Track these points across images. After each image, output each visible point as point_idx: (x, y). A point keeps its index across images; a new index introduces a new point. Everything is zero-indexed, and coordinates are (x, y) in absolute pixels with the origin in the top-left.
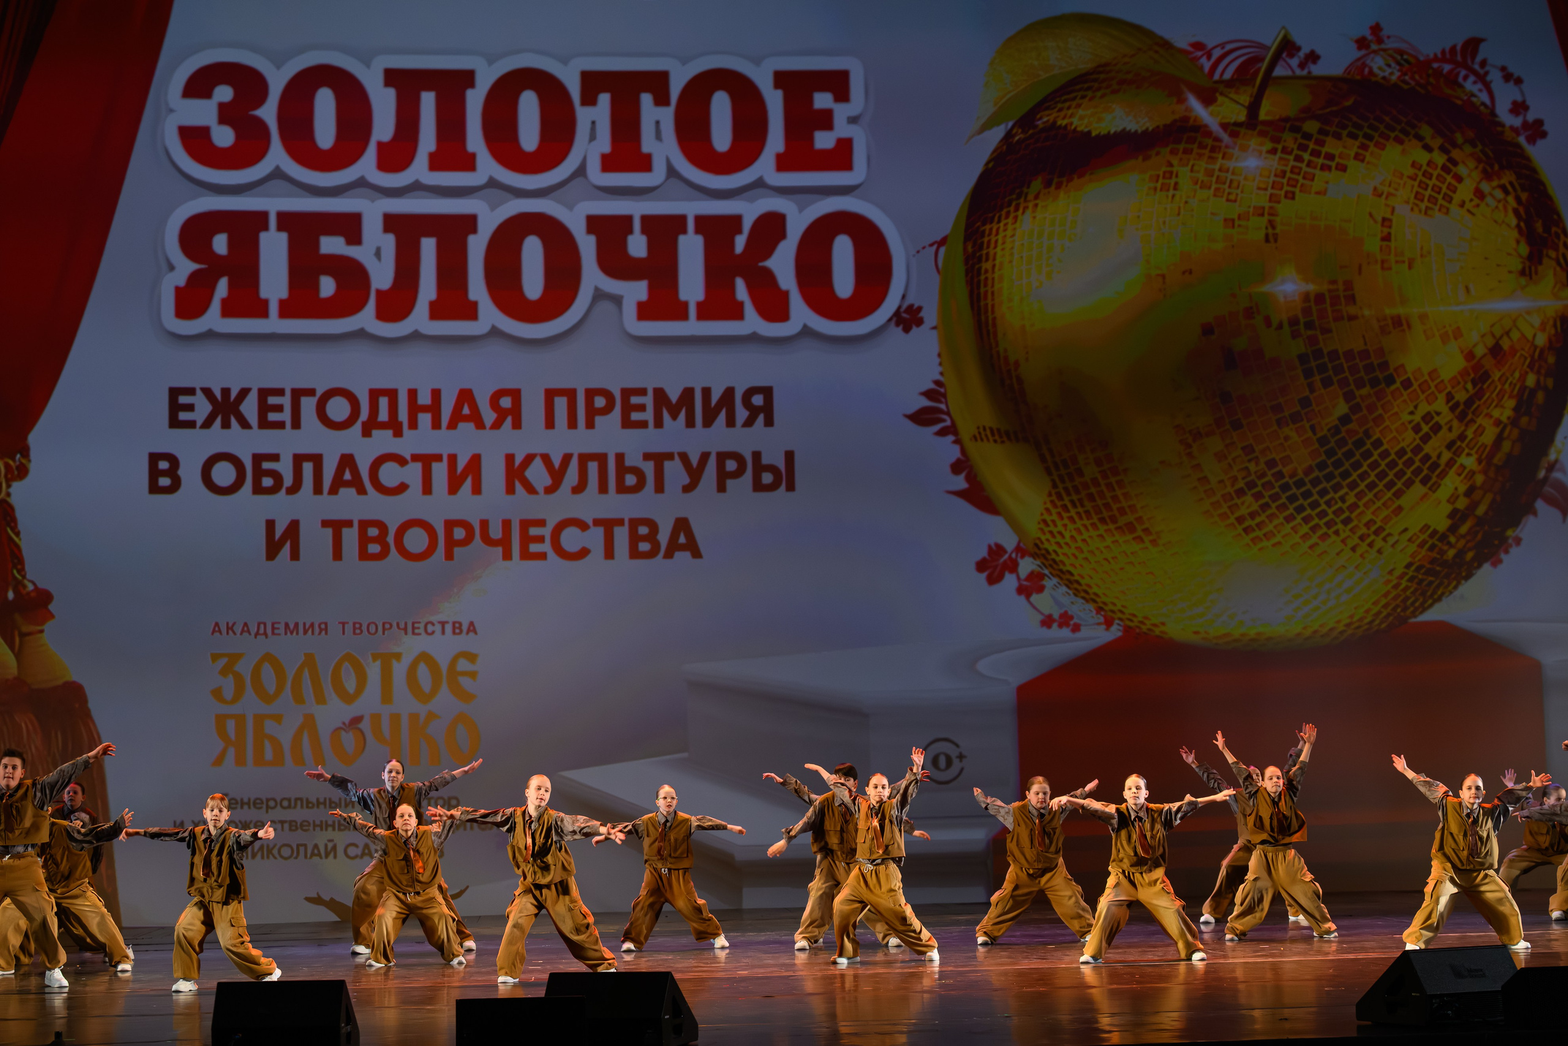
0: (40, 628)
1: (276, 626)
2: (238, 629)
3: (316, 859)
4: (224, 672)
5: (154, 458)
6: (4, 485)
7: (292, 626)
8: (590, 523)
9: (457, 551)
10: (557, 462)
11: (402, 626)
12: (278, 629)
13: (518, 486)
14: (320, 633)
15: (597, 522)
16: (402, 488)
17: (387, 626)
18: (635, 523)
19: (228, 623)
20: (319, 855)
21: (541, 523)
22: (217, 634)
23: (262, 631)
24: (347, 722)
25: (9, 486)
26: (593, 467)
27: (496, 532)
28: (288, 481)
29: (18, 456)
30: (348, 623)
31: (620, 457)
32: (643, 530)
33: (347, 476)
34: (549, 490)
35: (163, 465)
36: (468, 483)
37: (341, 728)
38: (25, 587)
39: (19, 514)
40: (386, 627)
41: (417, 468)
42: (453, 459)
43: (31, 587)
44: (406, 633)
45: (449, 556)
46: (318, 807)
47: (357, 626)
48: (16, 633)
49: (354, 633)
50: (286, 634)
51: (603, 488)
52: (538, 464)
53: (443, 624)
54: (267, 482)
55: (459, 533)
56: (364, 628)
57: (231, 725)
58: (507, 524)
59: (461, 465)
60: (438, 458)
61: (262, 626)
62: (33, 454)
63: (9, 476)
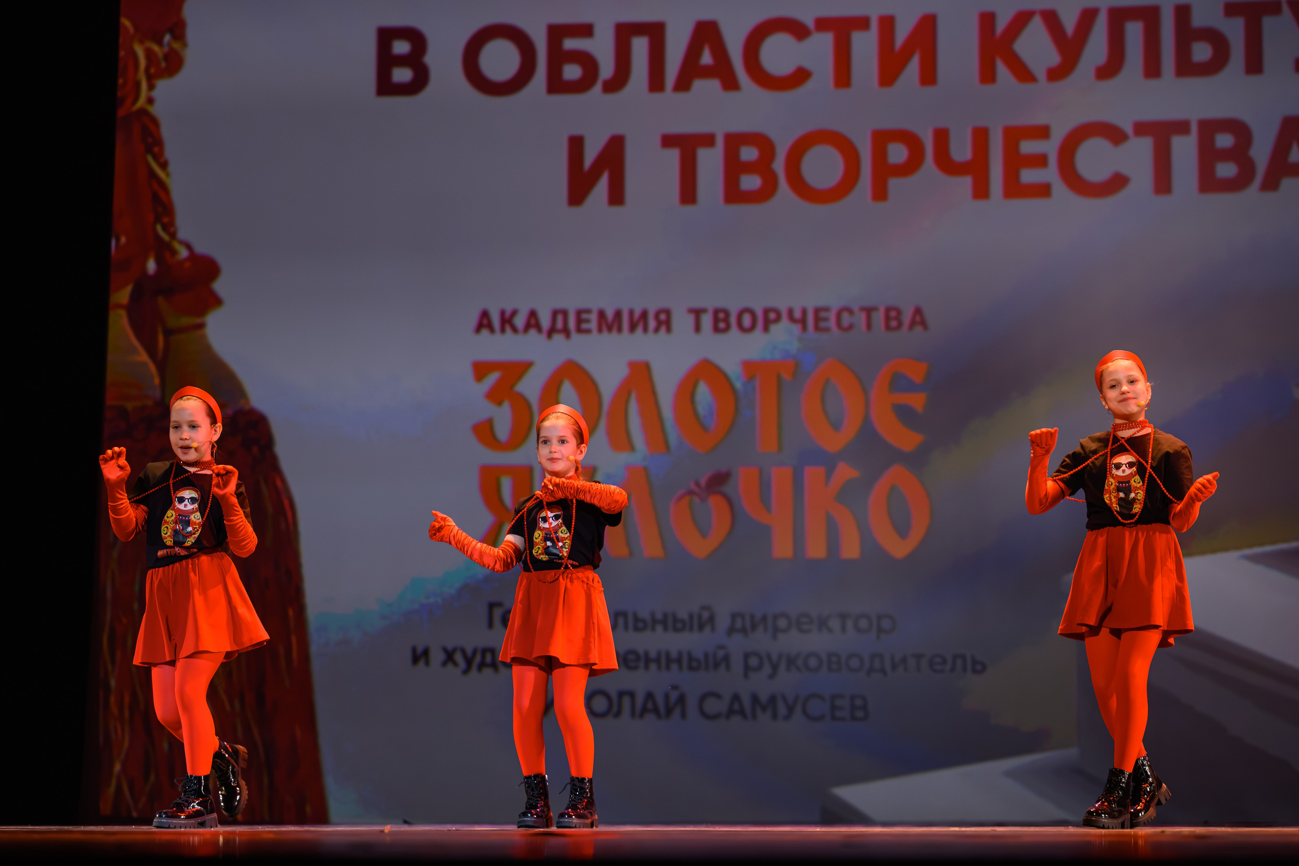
0: (198, 321)
1: (584, 316)
2: (520, 321)
3: (650, 718)
4: (495, 396)
5: (386, 36)
6: (144, 86)
7: (610, 314)
8: (1128, 128)
9: (894, 184)
10: (1069, 23)
11: (797, 314)
12: (588, 321)
13: (1002, 69)
14: (657, 330)
15: (1141, 129)
16: (800, 76)
17: (772, 316)
18: (1209, 128)
19: (503, 313)
20: (656, 710)
21: (1043, 132)
22: (485, 332)
23: (559, 325)
24: (703, 482)
25: (151, 87)
26: (1134, 31)
27: (962, 150)
28: (607, 69)
29: (167, 38)
30: (704, 311)
31: (1183, 13)
32: (1224, 141)
33: (706, 58)
34: (1056, 74)
35: (401, 47)
36: (914, 66)
37: (691, 493)
38: (174, 252)
39: (167, 132)
40: (770, 318)
41: (824, 42)
42: (887, 24)
43: (183, 253)
44: (804, 328)
45: (880, 193)
46: (653, 629)
47: (721, 315)
48: (160, 331)
49: (716, 329)
50: (600, 330)
51: (1152, 69)
52: (1036, 30)
53: (869, 311)
54: (572, 72)
55: (897, 153)
56: (733, 320)
57: (506, 484)
58: (981, 136)
59: (901, 34)
60: (862, 23)
61: (560, 318)
62: (191, 33)
63: (152, 70)
